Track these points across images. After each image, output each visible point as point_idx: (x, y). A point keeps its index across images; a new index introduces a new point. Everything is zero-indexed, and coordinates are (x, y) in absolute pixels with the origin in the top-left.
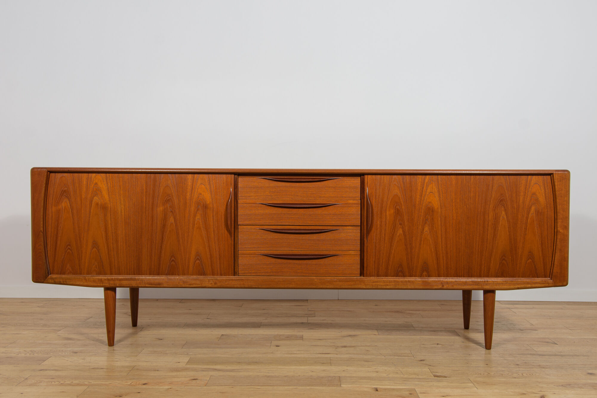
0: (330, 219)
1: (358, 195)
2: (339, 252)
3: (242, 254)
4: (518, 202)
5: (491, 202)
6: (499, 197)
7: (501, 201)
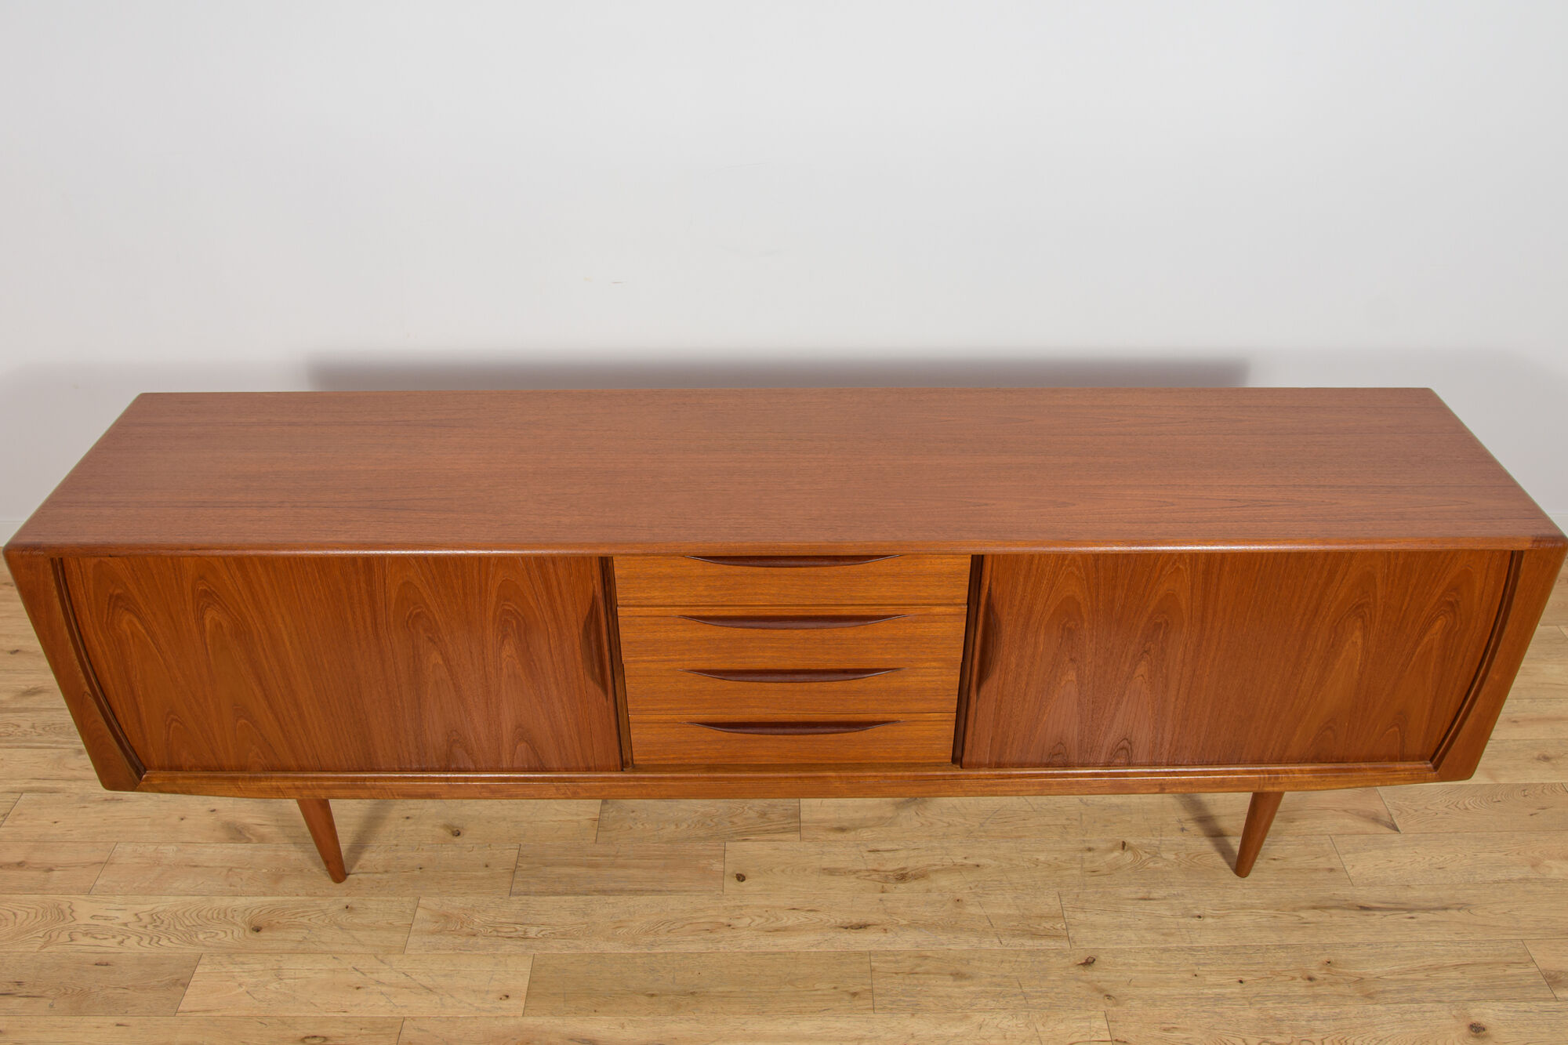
0: (878, 649)
1: (963, 592)
2: (900, 716)
3: (639, 723)
4: (1404, 608)
5: (1332, 610)
6: (1357, 600)
7: (1357, 608)
